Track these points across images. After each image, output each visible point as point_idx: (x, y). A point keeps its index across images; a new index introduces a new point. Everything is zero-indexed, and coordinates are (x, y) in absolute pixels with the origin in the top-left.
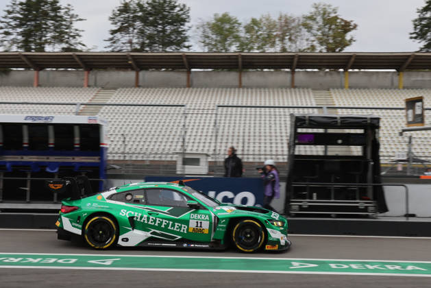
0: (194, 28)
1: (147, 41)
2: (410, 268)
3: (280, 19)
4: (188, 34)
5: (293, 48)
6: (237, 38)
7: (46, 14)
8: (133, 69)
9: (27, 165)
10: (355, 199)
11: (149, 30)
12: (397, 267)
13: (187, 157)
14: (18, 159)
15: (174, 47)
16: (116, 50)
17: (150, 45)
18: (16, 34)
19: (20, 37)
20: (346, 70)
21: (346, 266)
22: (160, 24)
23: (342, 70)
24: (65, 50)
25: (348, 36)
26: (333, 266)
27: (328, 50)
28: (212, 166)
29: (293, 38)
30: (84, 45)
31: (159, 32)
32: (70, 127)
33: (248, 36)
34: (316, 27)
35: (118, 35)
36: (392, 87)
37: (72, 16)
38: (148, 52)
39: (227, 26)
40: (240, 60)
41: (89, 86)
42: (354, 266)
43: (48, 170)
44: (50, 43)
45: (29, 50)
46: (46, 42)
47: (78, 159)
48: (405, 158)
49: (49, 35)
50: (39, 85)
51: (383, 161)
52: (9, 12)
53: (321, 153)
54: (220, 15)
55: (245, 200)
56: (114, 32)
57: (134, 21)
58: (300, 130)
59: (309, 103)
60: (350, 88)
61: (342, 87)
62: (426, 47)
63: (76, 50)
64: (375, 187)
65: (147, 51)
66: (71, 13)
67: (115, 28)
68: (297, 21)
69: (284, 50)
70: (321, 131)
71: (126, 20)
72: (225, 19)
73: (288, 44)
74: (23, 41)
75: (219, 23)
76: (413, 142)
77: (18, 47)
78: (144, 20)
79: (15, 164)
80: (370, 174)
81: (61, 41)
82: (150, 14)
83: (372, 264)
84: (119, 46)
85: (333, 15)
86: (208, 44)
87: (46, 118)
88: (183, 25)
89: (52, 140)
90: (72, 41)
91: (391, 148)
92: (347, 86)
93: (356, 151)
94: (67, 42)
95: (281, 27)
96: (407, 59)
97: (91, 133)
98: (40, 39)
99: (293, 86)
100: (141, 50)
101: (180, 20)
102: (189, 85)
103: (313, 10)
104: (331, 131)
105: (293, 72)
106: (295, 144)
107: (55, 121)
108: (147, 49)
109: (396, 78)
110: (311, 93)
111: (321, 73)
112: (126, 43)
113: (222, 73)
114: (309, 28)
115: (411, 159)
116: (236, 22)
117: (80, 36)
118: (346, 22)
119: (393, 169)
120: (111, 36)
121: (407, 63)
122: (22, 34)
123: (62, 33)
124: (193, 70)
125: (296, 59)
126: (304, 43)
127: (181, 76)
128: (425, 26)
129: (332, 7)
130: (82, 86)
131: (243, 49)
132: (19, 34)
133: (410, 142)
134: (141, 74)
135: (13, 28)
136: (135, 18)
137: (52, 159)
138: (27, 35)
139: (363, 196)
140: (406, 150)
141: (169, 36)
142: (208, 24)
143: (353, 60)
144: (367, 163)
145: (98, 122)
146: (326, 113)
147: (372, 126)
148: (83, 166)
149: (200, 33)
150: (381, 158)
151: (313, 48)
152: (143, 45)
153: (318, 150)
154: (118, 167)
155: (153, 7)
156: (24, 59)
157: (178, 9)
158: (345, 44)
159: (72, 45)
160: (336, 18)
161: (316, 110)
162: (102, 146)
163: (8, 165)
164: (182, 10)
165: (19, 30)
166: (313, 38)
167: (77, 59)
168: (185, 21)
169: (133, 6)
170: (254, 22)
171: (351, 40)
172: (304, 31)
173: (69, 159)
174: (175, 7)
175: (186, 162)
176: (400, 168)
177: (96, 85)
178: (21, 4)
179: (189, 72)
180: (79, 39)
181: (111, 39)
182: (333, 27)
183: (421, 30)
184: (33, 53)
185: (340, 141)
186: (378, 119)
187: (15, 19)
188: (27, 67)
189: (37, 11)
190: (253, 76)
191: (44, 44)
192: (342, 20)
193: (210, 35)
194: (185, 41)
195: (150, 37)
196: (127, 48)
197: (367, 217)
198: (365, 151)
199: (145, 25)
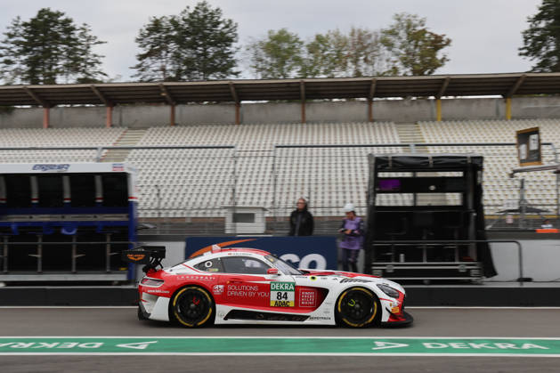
0: (243, 50)
1: (184, 68)
2: (526, 346)
3: (352, 34)
4: (235, 57)
5: (369, 71)
6: (298, 61)
7: (56, 36)
8: (167, 103)
9: (38, 226)
10: (454, 261)
11: (187, 54)
12: (511, 346)
13: (239, 212)
14: (25, 218)
15: (218, 74)
16: (145, 80)
17: (187, 73)
18: (20, 63)
19: (24, 67)
20: (437, 98)
21: (444, 346)
22: (200, 46)
23: (432, 98)
24: (81, 81)
25: (439, 55)
26: (428, 345)
27: (415, 72)
28: (271, 223)
29: (369, 58)
30: (105, 74)
31: (199, 55)
32: (89, 177)
33: (311, 57)
34: (398, 43)
35: (148, 61)
36: (498, 117)
37: (89, 39)
38: (186, 81)
39: (286, 46)
40: (302, 88)
41: (112, 126)
42: (454, 345)
43: (64, 231)
44: (62, 73)
45: (36, 82)
46: (57, 71)
47: (102, 218)
48: (516, 207)
49: (61, 63)
50: (49, 126)
51: (488, 211)
52: (10, 36)
53: (408, 203)
54: (276, 33)
55: (313, 265)
56: (142, 57)
57: (167, 43)
58: (381, 175)
59: (391, 140)
60: (444, 120)
61: (433, 120)
62: (540, 65)
63: (95, 81)
64: (478, 244)
65: (184, 80)
66: (88, 34)
67: (143, 51)
68: (373, 37)
69: (358, 74)
70: (408, 175)
71: (157, 41)
72: (282, 37)
73: (363, 66)
74: (29, 72)
75: (275, 42)
76: (526, 186)
77: (23, 79)
78: (180, 41)
79: (21, 226)
80: (472, 228)
81: (77, 70)
82: (187, 33)
83: (477, 342)
84: (148, 74)
85: (420, 28)
86: (262, 69)
87: (60, 167)
88: (229, 45)
89: (67, 195)
90: (90, 70)
91: (498, 195)
92: (439, 117)
93: (454, 199)
94: (84, 72)
95: (354, 45)
96: (515, 82)
97: (117, 185)
98: (50, 68)
99: (371, 119)
100: (177, 79)
101: (225, 40)
102: (239, 121)
103: (394, 22)
104: (420, 175)
105: (370, 102)
106: (375, 193)
107: (70, 170)
108: (185, 77)
109: (502, 107)
110: (394, 128)
111: (406, 103)
112: (158, 71)
113: (280, 105)
114: (390, 45)
115: (524, 208)
116: (296, 41)
117: (99, 63)
118: (436, 36)
119: (501, 221)
120: (139, 62)
121: (517, 86)
122: (27, 62)
123: (76, 59)
124: (243, 102)
125: (374, 86)
126: (384, 64)
127: (228, 111)
128: (537, 39)
129: (419, 18)
130: (104, 126)
131: (307, 75)
132: (23, 63)
133: (522, 187)
134: (178, 108)
135: (16, 55)
136: (169, 39)
137: (69, 218)
138: (33, 63)
139: (464, 256)
140: (517, 197)
141: (211, 60)
142: (261, 43)
143: (446, 84)
144: (468, 215)
145: (126, 170)
146: (414, 152)
147: (473, 167)
148: (108, 225)
149: (252, 56)
150: (486, 208)
151: (395, 70)
152: (179, 72)
153: (404, 199)
154: (151, 226)
155: (191, 24)
156: (30, 94)
157: (222, 25)
158: (436, 64)
159: (90, 75)
160: (424, 32)
161: (400, 149)
162: (130, 200)
163: (13, 227)
164: (227, 27)
165: (23, 58)
166: (394, 58)
167: (96, 92)
168: (232, 41)
169: (165, 24)
170: (319, 39)
171: (443, 60)
172: (383, 49)
173: (90, 218)
174: (219, 23)
175: (238, 218)
176: (510, 220)
177: (121, 124)
178: (25, 25)
179: (238, 105)
180: (98, 67)
181: (139, 66)
182: (420, 43)
183: (533, 44)
184: (41, 86)
185: (432, 188)
186: (481, 158)
187: (18, 43)
188: (35, 104)
189: (45, 33)
190: (319, 108)
191: (55, 74)
192: (432, 34)
193: (264, 58)
194: (232, 66)
195: (188, 62)
196: (159, 76)
197: (469, 282)
198: (464, 199)
199: (181, 47)
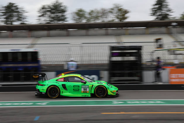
4: (66, 16)
9: (11, 68)
21: (134, 102)
27: (120, 20)
41: (31, 37)
49: (15, 18)
56: (40, 16)
59: (113, 41)
62: (157, 18)
71: (45, 12)
77: (4, 23)
85: (120, 8)
102: (68, 35)
103: (113, 6)
112: (44, 20)
114: (112, 13)
128: (156, 11)
137: (20, 65)
151: (113, 20)
161: (117, 44)
162: (39, 60)
165: (5, 17)
166: (113, 17)
168: (65, 12)
171: (127, 17)
174: (61, 6)
178: (5, 7)
181: (39, 19)
186: (141, 46)
191: (12, 22)
193: (75, 17)
194: (65, 19)
195: (53, 18)
199: (52, 13)
